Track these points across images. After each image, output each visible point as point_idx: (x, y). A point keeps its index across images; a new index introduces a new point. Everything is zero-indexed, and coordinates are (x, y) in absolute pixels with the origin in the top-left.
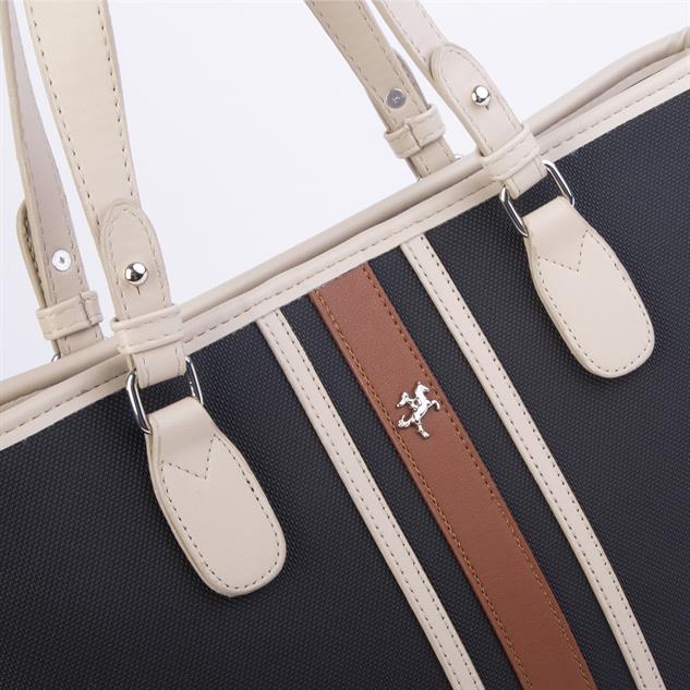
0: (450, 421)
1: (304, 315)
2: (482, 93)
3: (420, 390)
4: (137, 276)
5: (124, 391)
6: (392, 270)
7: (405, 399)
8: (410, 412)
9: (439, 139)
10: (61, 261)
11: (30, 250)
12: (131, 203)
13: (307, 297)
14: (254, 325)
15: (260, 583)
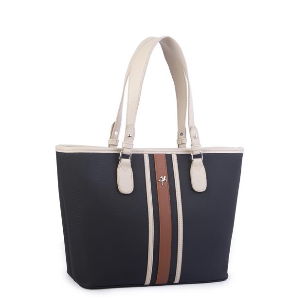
0: (167, 185)
1: (152, 157)
2: (196, 136)
3: (165, 177)
4: (130, 136)
5: (119, 154)
6: (168, 157)
7: (162, 177)
8: (162, 180)
9: (185, 144)
10: (116, 133)
11: (112, 129)
12: (133, 125)
13: (153, 154)
14: (143, 154)
15: (127, 193)
